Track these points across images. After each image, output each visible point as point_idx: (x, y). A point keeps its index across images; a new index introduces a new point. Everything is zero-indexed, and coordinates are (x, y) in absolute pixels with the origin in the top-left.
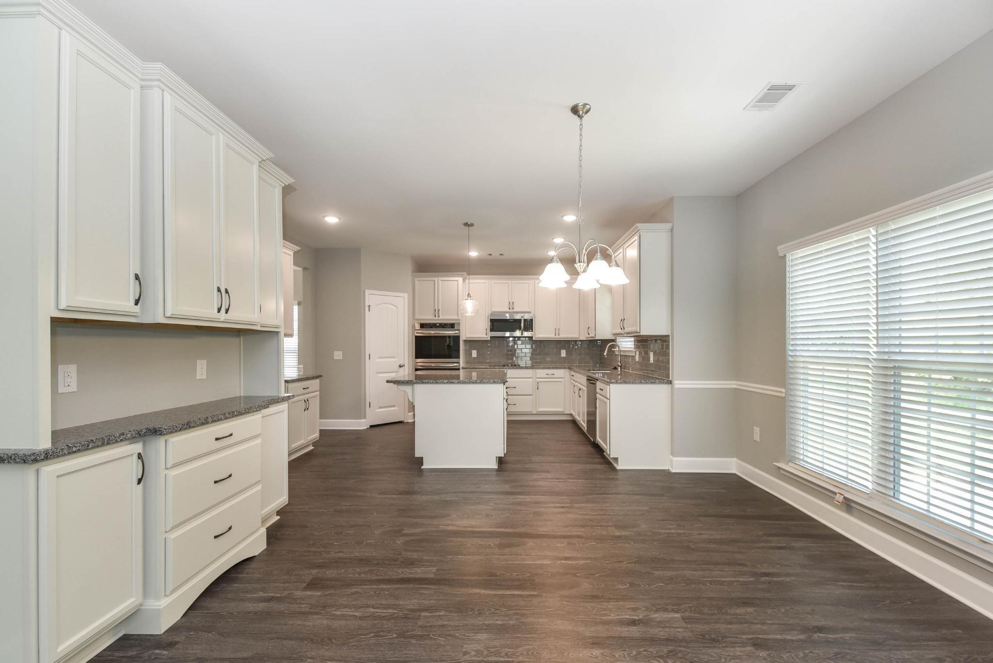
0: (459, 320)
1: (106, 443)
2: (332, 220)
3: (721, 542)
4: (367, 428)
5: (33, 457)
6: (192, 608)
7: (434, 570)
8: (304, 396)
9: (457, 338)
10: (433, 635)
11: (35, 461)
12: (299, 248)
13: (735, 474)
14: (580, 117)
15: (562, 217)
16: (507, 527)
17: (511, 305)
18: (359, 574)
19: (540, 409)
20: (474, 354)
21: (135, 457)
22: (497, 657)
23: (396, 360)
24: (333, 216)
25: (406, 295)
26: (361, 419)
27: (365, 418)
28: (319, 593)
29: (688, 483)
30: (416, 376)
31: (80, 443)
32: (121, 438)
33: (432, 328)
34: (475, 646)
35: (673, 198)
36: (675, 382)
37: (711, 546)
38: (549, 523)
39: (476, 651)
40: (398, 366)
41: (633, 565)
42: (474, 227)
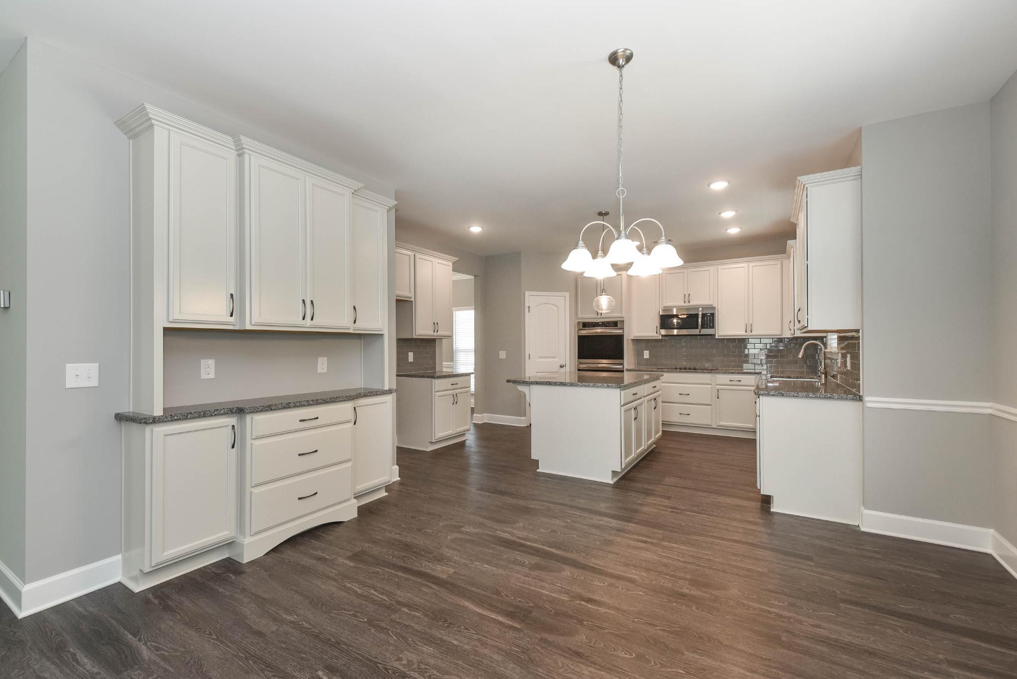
0: (623, 317)
1: (202, 416)
2: (476, 230)
3: (846, 648)
4: (527, 426)
5: (144, 421)
6: (275, 550)
7: (452, 571)
8: (453, 391)
9: (620, 338)
10: (392, 632)
11: (146, 423)
12: (457, 259)
13: (990, 555)
14: (620, 67)
15: (709, 185)
16: (560, 548)
17: (687, 297)
18: (393, 557)
19: (722, 423)
20: (646, 355)
21: (230, 427)
22: (420, 675)
23: (558, 360)
24: (477, 226)
25: (567, 294)
26: (521, 417)
27: (525, 416)
28: (352, 564)
29: (876, 552)
30: (579, 377)
31: (181, 414)
32: (216, 413)
33: (595, 327)
34: (413, 657)
35: (860, 129)
36: (866, 399)
37: (818, 647)
38: (610, 556)
39: (409, 661)
40: (559, 366)
41: (666, 634)
42: (610, 215)
